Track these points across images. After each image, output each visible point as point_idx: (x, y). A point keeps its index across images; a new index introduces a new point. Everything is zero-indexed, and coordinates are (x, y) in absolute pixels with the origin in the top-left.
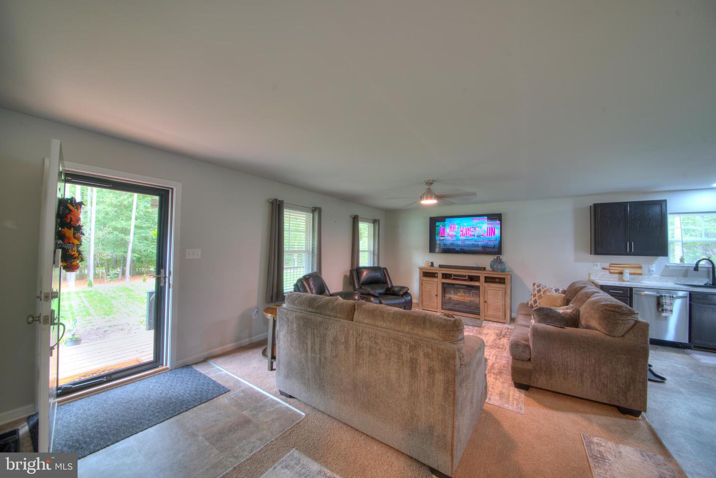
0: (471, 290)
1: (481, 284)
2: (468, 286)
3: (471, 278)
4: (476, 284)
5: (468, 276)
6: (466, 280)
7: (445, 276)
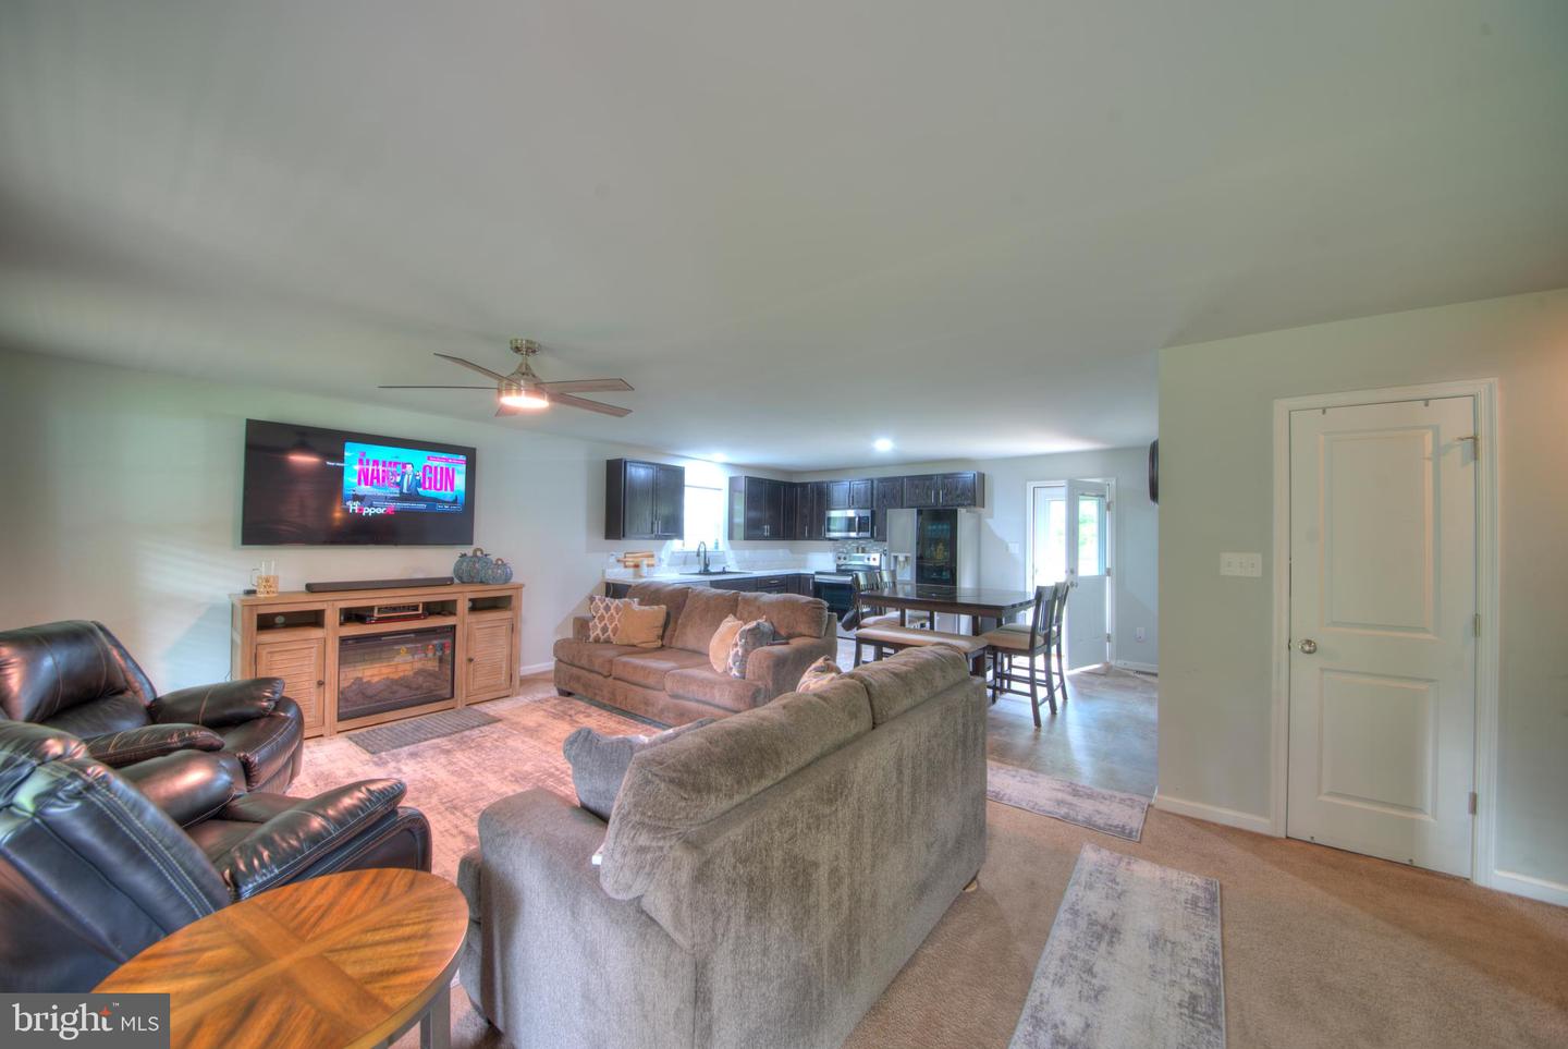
0: (430, 640)
1: (462, 619)
2: (417, 632)
3: (433, 609)
4: (448, 621)
5: (424, 603)
6: (417, 617)
7: (352, 616)
